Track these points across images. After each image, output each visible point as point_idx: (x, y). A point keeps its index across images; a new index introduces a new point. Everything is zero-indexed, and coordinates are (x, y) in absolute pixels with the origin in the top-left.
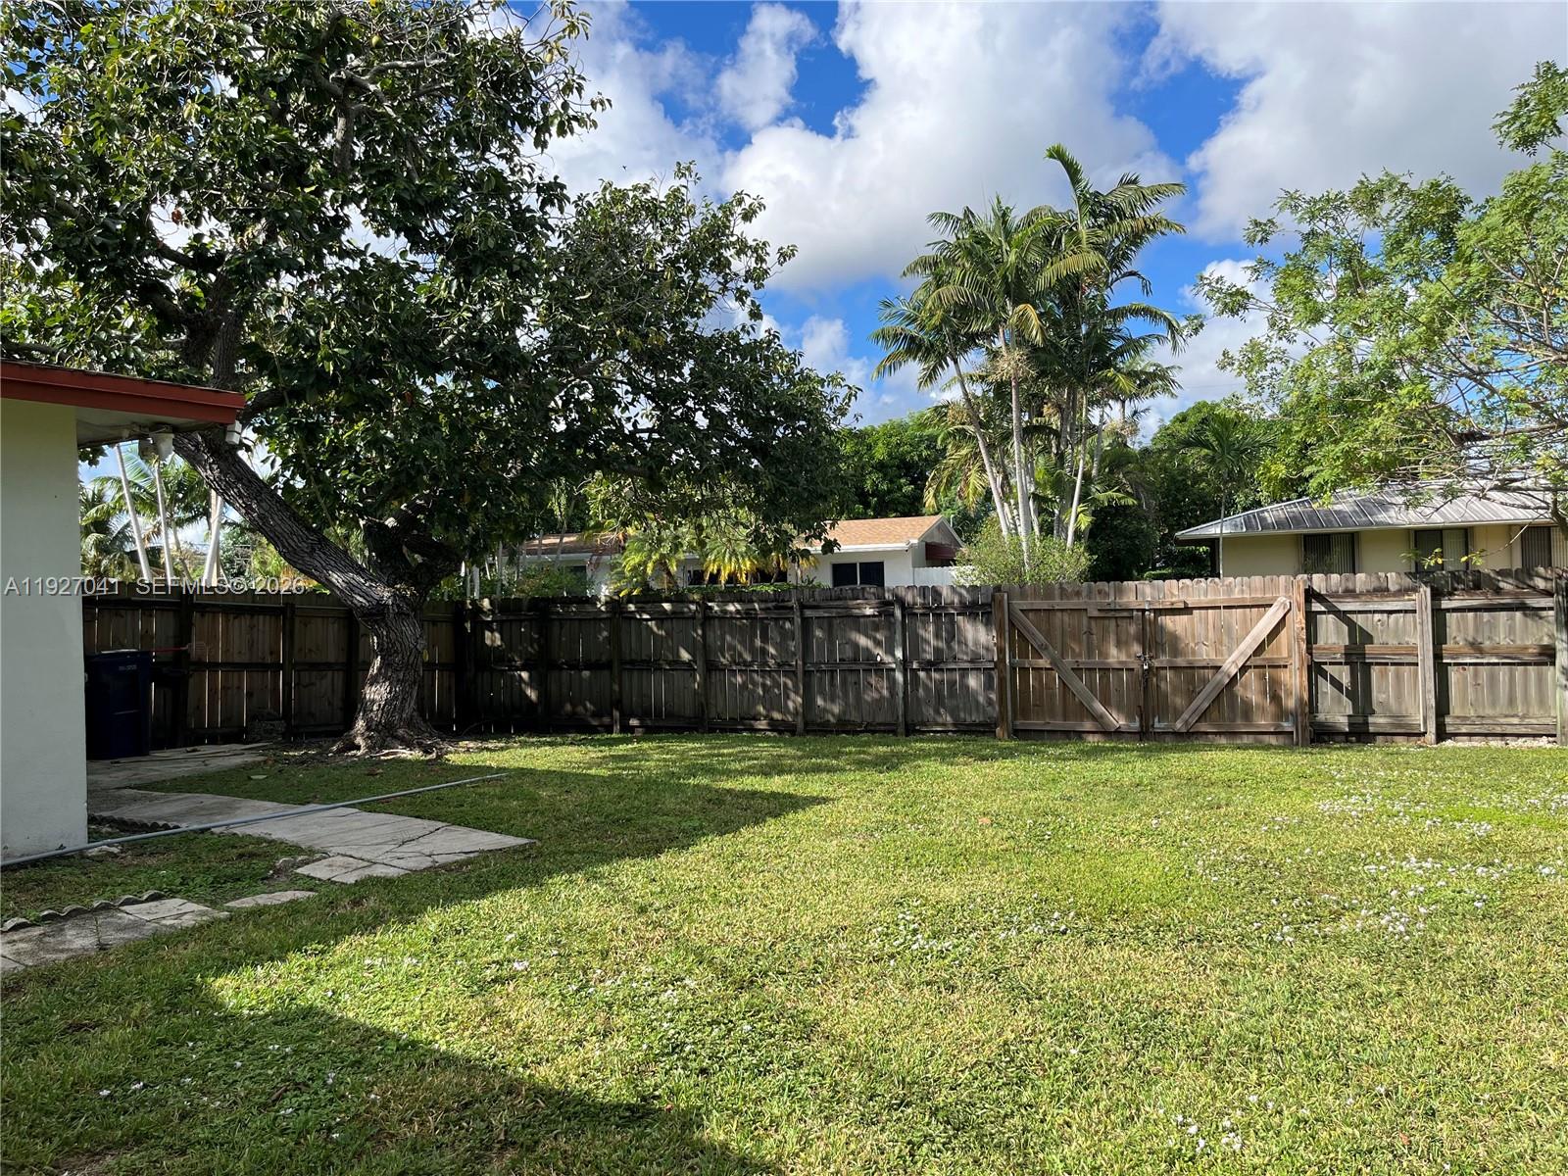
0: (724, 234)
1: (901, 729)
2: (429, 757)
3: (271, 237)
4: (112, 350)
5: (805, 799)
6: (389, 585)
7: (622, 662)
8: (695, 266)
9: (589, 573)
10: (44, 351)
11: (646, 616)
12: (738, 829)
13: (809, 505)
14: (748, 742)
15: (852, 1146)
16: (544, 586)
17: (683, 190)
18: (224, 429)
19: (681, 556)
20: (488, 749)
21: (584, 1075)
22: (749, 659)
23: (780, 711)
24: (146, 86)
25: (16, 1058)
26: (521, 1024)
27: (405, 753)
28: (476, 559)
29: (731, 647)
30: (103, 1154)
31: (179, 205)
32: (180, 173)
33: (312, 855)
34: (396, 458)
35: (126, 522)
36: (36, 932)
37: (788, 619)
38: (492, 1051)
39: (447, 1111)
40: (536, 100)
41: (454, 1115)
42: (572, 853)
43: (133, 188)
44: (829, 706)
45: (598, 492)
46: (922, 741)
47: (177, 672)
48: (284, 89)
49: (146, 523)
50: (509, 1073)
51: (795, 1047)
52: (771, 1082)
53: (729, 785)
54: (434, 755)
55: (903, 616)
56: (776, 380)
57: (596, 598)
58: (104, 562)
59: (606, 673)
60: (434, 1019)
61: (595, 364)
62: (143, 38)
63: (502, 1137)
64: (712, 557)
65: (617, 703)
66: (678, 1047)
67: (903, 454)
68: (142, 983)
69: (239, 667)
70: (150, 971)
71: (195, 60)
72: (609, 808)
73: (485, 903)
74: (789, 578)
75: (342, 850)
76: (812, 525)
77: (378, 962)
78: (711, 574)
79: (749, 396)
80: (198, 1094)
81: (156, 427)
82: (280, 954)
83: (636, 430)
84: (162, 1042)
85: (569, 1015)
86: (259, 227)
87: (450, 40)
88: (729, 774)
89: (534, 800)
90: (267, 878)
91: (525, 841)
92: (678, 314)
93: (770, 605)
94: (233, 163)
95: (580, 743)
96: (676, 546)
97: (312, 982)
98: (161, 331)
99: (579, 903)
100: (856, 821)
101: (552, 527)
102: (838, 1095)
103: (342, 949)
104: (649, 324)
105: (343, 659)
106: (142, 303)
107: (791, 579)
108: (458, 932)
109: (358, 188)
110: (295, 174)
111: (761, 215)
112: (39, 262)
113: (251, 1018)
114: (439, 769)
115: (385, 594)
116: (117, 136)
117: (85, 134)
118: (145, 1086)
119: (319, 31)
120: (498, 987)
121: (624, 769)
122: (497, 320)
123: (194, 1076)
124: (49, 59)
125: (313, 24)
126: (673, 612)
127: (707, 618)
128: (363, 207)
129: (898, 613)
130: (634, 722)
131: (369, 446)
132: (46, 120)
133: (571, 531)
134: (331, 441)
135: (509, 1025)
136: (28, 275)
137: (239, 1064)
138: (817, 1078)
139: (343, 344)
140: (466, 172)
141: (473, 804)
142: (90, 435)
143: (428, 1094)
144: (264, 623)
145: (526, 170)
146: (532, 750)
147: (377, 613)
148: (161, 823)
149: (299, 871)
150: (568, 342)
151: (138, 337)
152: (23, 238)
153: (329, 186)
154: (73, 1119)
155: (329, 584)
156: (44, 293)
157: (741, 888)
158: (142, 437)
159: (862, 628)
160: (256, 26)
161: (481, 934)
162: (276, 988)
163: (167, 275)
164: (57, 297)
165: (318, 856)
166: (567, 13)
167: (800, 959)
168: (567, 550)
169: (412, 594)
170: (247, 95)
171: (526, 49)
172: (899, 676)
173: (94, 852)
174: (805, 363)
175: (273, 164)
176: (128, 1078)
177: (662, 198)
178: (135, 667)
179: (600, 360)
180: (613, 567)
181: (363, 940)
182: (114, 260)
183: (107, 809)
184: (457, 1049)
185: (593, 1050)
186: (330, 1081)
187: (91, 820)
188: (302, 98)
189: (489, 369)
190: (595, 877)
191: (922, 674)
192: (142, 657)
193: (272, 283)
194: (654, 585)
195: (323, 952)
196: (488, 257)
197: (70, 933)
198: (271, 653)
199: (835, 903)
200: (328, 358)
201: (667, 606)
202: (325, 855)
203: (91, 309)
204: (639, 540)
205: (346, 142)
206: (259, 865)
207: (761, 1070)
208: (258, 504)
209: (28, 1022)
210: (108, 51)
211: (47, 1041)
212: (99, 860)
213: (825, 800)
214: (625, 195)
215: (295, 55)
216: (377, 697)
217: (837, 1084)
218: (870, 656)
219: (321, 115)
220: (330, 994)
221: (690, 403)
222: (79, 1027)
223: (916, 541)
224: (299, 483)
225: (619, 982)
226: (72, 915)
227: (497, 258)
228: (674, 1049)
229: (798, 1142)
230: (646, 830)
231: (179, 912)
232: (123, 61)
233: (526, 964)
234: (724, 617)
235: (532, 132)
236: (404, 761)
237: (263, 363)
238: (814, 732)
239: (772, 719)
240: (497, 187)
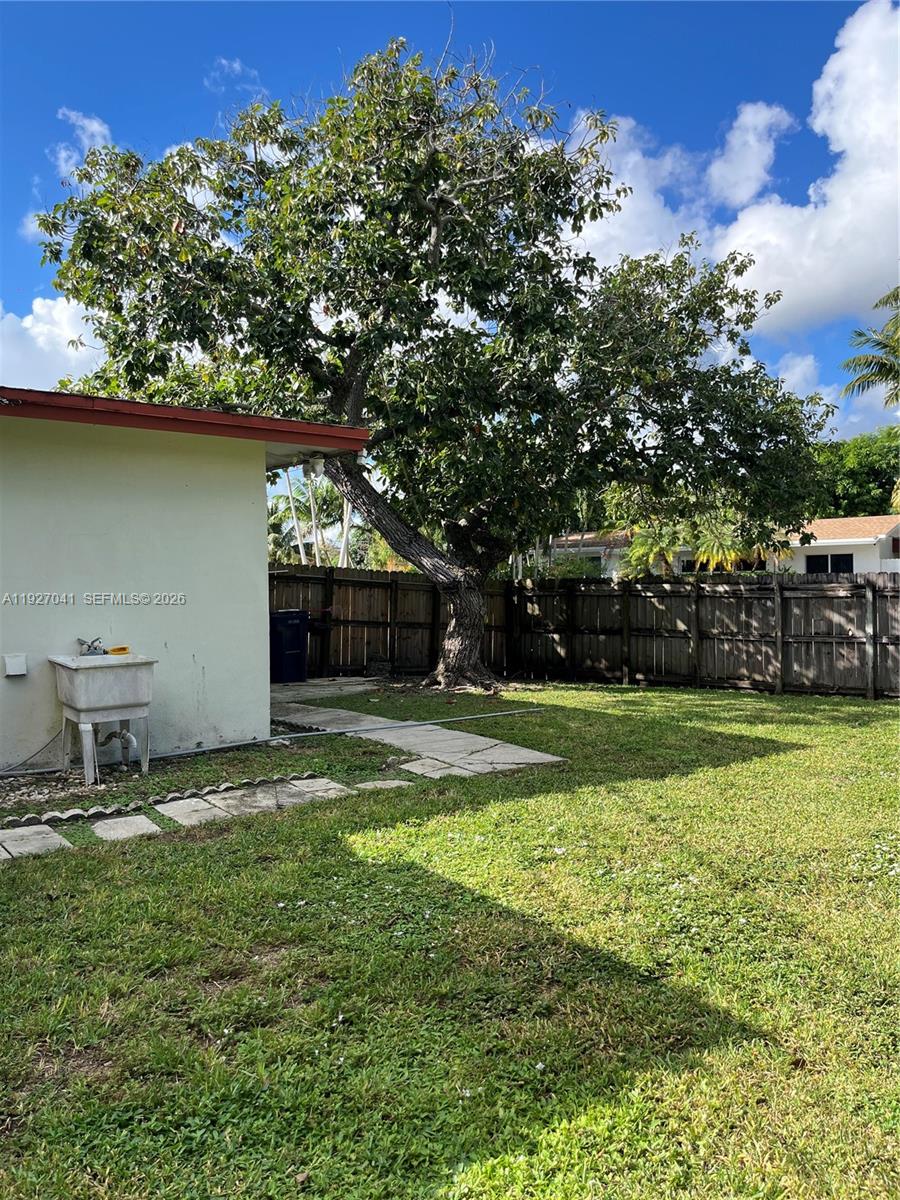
0: (719, 288)
1: (870, 694)
2: (488, 693)
3: (386, 318)
4: (286, 404)
5: (786, 744)
6: (461, 567)
7: (631, 629)
8: (694, 315)
9: (603, 562)
10: (244, 408)
11: (649, 594)
12: (728, 763)
13: (789, 504)
14: (735, 697)
15: (840, 1030)
16: (569, 572)
17: (686, 256)
18: (356, 455)
19: (677, 549)
20: (530, 690)
21: (611, 939)
22: (735, 630)
23: (761, 673)
24: (308, 218)
25: (227, 875)
26: (561, 894)
27: (472, 689)
28: (523, 549)
29: (722, 621)
30: (279, 947)
31: (327, 301)
32: (330, 278)
33: (411, 756)
34: (467, 476)
35: (291, 526)
36: (240, 793)
37: (768, 598)
38: (540, 911)
39: (509, 950)
40: (574, 195)
41: (514, 954)
42: (596, 771)
43: (299, 292)
44: (804, 672)
45: (613, 498)
46: (890, 704)
47: (323, 626)
48: (396, 211)
49: (303, 526)
50: (554, 928)
51: (784, 943)
52: (764, 968)
53: (720, 729)
54: (492, 692)
55: (874, 598)
56: (761, 402)
57: (611, 580)
58: (279, 553)
59: (618, 638)
60: (498, 882)
61: (614, 398)
62: (305, 186)
63: (550, 976)
64: (702, 549)
65: (627, 661)
66: (686, 928)
67: (872, 463)
68: (304, 833)
69: (363, 623)
70: (309, 825)
71: (339, 196)
72: (623, 740)
73: (532, 801)
74: (767, 568)
75: (431, 755)
76: (792, 520)
77: (457, 836)
78: (702, 563)
79: (739, 417)
80: (340, 913)
81: (314, 454)
82: (392, 823)
83: (645, 448)
84: (318, 875)
85: (597, 893)
86: (378, 312)
87: (512, 159)
88: (719, 720)
89: (565, 729)
90: (381, 770)
91: (561, 759)
92: (681, 354)
93: (754, 587)
94: (363, 267)
95: (598, 690)
96: (673, 542)
97: (413, 845)
98: (316, 390)
99: (602, 809)
100: (832, 766)
101: (576, 528)
102: (825, 987)
103: (432, 824)
104: (657, 364)
105: (429, 620)
106: (305, 370)
107: (770, 568)
108: (513, 821)
109: (443, 278)
110: (403, 272)
111: (751, 269)
112: (242, 347)
113: (374, 865)
114: (495, 701)
115: (458, 573)
116: (289, 256)
117: (269, 257)
118: (307, 903)
119: (420, 166)
120: (544, 865)
121: (634, 711)
122: (541, 368)
123: (338, 900)
124: (246, 207)
125: (416, 160)
126: (672, 592)
127: (700, 597)
128: (448, 290)
129: (869, 595)
130: (639, 676)
131: (449, 466)
132: (245, 250)
133: (590, 530)
134: (423, 464)
135: (552, 894)
136: (235, 355)
137: (366, 896)
138: (806, 970)
139: (433, 392)
140: (520, 258)
141: (521, 729)
142: (273, 462)
143: (495, 936)
144: (378, 593)
145: (564, 251)
146: (562, 692)
147: (453, 587)
148: (314, 727)
149: (402, 766)
150: (593, 382)
151: (301, 395)
152: (232, 331)
153: (426, 277)
154: (261, 920)
155: (421, 566)
156: (244, 369)
157: (733, 810)
158: (304, 462)
159: (836, 606)
160: (378, 168)
161: (530, 824)
162: (389, 846)
163: (319, 351)
164: (252, 371)
165: (414, 757)
166: (599, 124)
167: (787, 872)
168: (586, 544)
169: (477, 574)
170: (371, 219)
171: (567, 157)
172: (869, 649)
173: (274, 743)
174: (785, 388)
175: (388, 266)
176: (295, 897)
177: (669, 264)
178: (298, 621)
179: (618, 394)
180: (622, 557)
181: (447, 819)
182: (287, 343)
183: (281, 716)
184: (515, 906)
185: (616, 920)
186: (427, 916)
187: (273, 722)
188: (407, 217)
189: (534, 406)
190: (614, 790)
191: (891, 648)
192: (302, 615)
193: (386, 351)
194: (655, 572)
195: (420, 825)
196: (537, 319)
197: (260, 796)
198: (382, 615)
199: (816, 829)
200: (423, 402)
201: (667, 586)
202: (419, 757)
203: (273, 377)
204: (643, 536)
205: (437, 245)
206: (376, 760)
207: (757, 956)
208: (375, 509)
209: (234, 852)
210: (282, 196)
211: (246, 866)
212: (277, 748)
213: (804, 747)
214: (639, 264)
215: (405, 185)
216: (453, 648)
217: (823, 978)
218: (842, 631)
219: (419, 229)
220: (425, 855)
221: (689, 425)
222: (266, 859)
223: (883, 536)
224: (401, 495)
225: (635, 872)
226: (263, 783)
227: (543, 320)
228: (682, 929)
229: (792, 1019)
230: (653, 759)
231: (326, 788)
232: (293, 202)
233: (564, 849)
234: (715, 596)
235: (570, 220)
236: (471, 695)
237: (379, 409)
238: (792, 693)
239: (754, 680)
240: (545, 265)
